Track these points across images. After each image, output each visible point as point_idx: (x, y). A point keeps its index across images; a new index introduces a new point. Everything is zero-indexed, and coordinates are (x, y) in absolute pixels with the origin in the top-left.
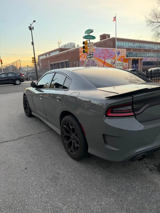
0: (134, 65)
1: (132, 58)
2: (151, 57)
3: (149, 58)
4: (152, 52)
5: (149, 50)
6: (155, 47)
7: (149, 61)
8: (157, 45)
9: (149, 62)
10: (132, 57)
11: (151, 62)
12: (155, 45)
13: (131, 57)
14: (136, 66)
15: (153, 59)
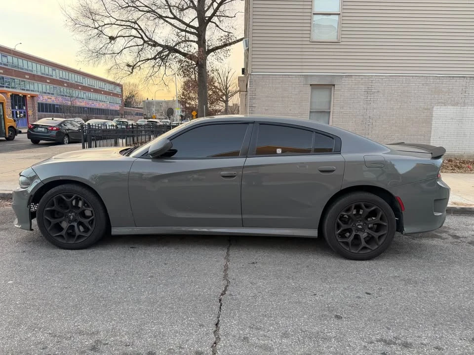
0: (16, 107)
1: (10, 92)
2: (49, 93)
3: (46, 97)
4: (48, 83)
5: (42, 77)
6: (54, 72)
7: (44, 102)
8: (57, 71)
9: (46, 104)
10: (9, 88)
11: (50, 105)
12: (54, 68)
13: (6, 87)
14: (22, 111)
15: (53, 98)
